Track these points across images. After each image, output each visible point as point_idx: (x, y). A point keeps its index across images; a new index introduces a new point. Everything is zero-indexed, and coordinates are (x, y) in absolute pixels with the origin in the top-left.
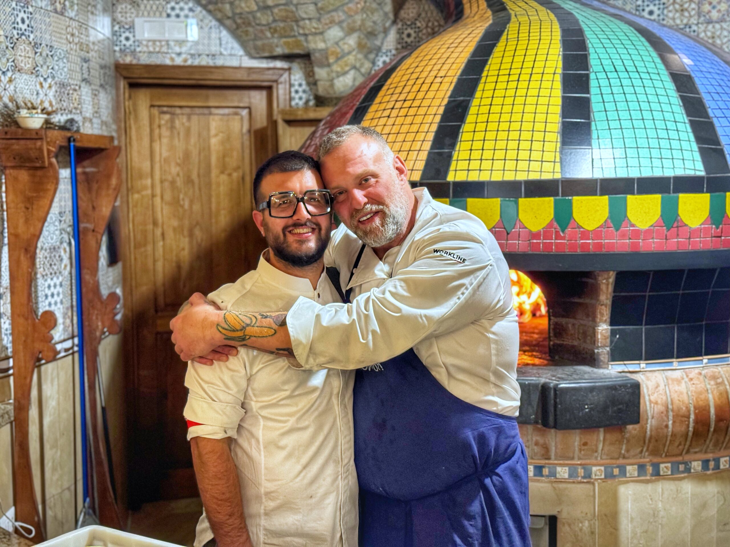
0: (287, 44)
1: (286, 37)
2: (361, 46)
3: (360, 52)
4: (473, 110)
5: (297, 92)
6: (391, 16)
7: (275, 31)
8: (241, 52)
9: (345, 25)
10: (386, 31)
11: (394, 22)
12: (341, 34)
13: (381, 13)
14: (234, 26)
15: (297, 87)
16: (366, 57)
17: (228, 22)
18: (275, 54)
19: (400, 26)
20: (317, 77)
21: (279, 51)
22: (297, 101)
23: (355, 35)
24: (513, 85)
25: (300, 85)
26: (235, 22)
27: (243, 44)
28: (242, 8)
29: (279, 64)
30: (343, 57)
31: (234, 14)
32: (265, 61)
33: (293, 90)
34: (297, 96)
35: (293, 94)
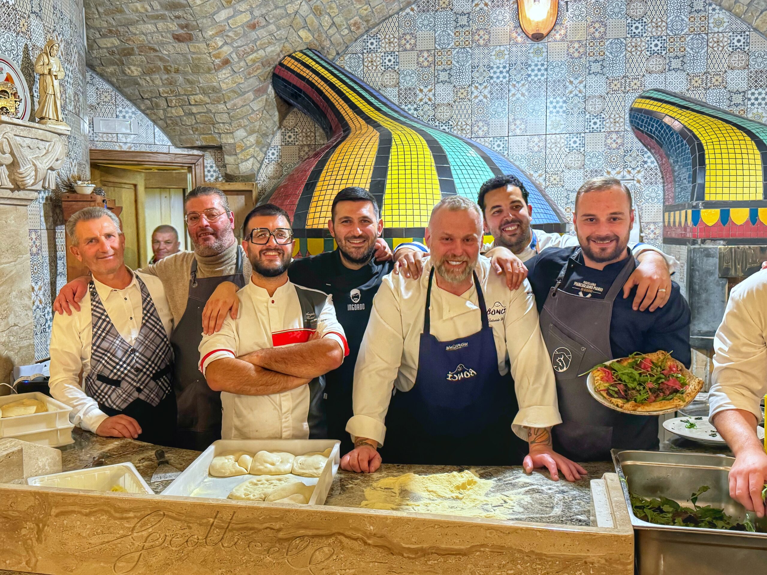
0: (206, 139)
1: (204, 134)
2: (258, 143)
3: (257, 146)
4: (388, 186)
5: (209, 171)
6: (278, 123)
7: (197, 130)
8: (170, 143)
9: (248, 128)
10: (274, 134)
11: (280, 128)
12: (245, 134)
13: (272, 121)
14: (165, 125)
15: (209, 168)
16: (261, 150)
17: (160, 122)
18: (195, 145)
19: (283, 130)
20: (226, 162)
21: (198, 143)
22: (209, 178)
23: (255, 135)
24: (408, 172)
25: (211, 167)
26: (167, 123)
27: (171, 138)
28: (172, 113)
29: (196, 152)
30: (245, 149)
31: (166, 117)
32: (186, 150)
33: (206, 170)
34: (209, 174)
35: (206, 173)
